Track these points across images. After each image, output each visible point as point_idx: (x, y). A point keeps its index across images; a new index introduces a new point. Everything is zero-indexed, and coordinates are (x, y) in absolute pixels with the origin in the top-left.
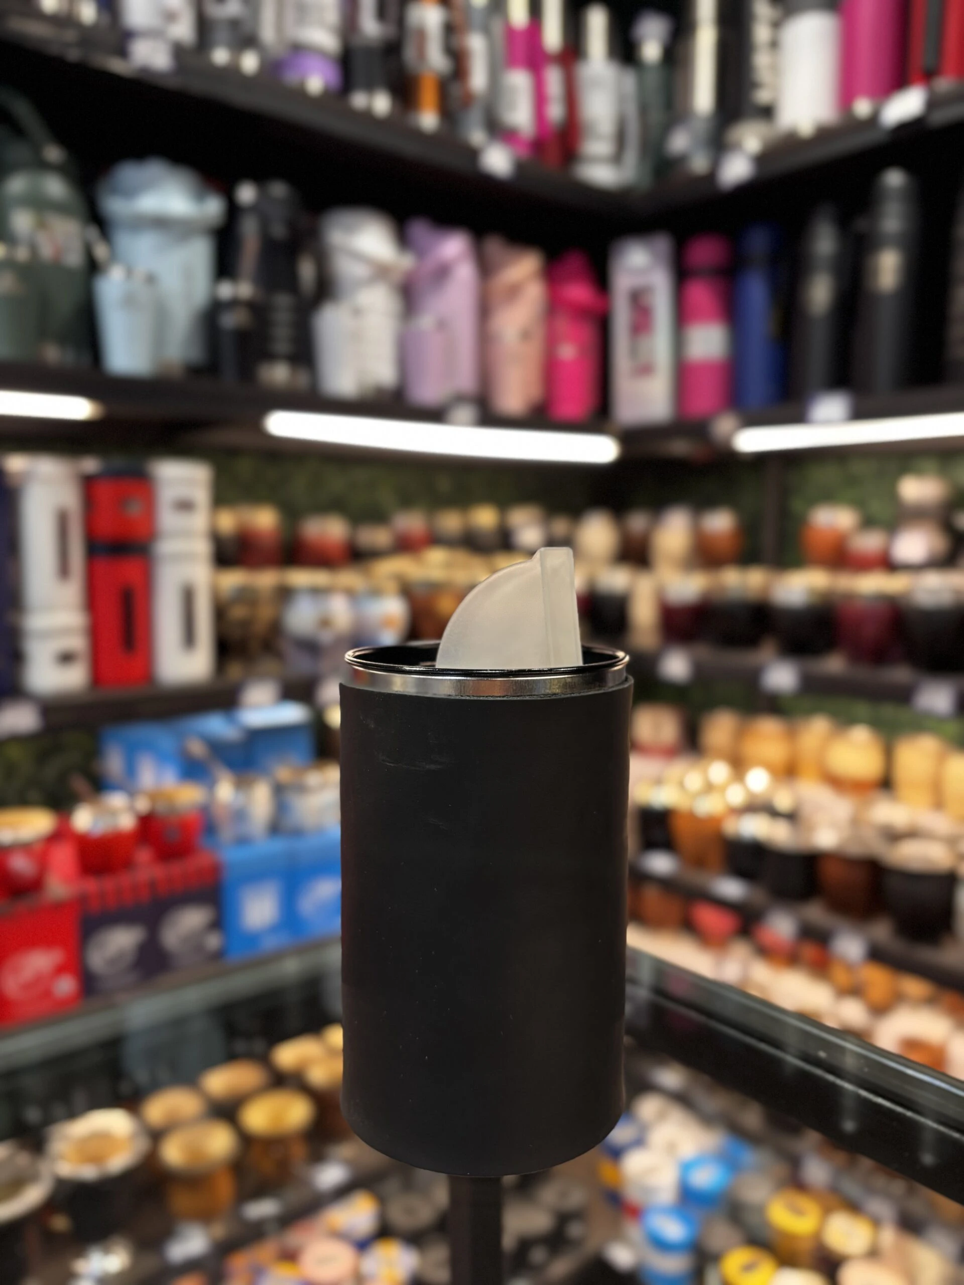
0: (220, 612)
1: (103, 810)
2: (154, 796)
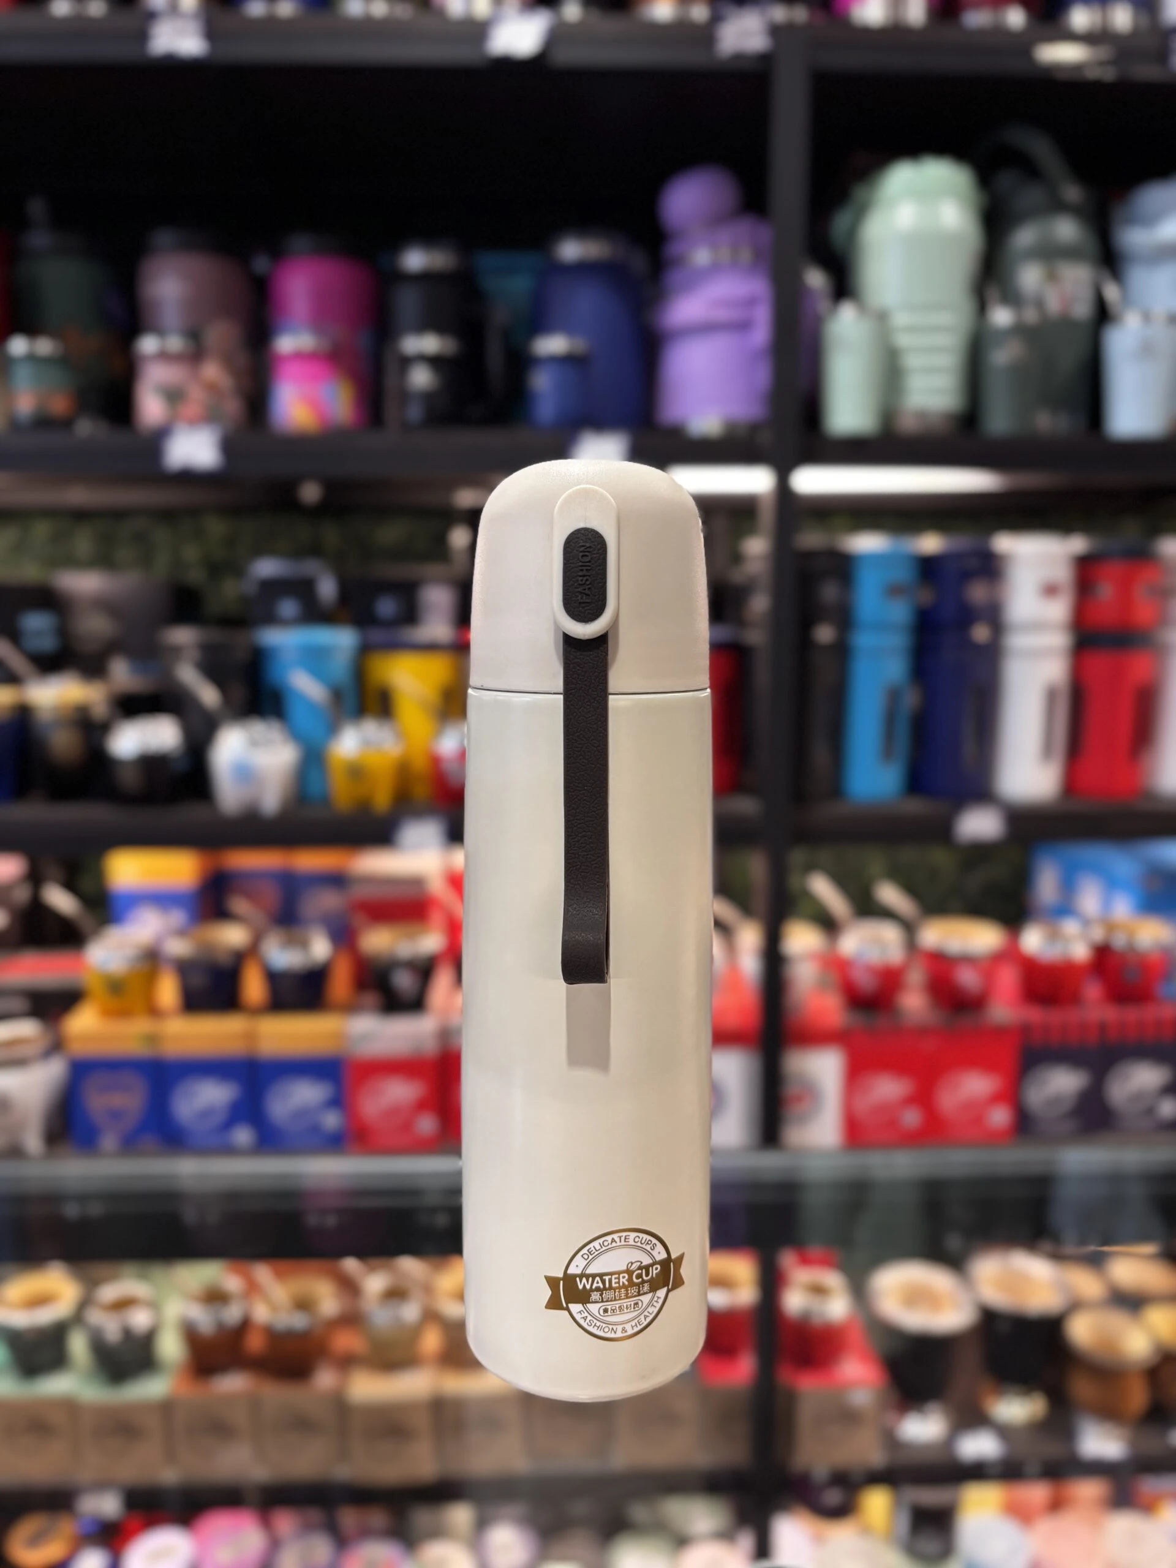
1: (1054, 935)
2: (1110, 927)
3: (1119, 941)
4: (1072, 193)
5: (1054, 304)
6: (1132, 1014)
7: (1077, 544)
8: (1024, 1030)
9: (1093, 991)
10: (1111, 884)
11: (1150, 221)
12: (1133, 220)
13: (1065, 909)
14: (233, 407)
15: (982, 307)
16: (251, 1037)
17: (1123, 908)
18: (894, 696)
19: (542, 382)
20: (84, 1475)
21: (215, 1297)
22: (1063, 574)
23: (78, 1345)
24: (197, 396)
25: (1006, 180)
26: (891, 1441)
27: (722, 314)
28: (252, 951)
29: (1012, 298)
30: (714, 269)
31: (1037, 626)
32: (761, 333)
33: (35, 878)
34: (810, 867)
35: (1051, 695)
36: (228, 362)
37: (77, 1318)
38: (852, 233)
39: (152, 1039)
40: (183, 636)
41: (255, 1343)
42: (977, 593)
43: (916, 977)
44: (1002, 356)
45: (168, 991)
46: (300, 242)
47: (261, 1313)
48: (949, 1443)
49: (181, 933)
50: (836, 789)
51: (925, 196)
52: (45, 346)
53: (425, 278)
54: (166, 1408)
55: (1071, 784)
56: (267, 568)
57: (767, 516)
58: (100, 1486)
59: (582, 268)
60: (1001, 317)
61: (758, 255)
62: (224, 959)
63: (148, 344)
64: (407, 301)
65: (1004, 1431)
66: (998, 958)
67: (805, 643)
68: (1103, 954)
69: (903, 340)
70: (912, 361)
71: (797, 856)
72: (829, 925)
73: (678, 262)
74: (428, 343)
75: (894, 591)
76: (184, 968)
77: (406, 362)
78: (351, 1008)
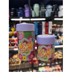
0: (52, 30)
4: (43, 5)
5: (43, 11)
7: (45, 22)
12: (47, 7)
19: (18, 15)
29: (41, 10)
30: (27, 9)
44: (41, 13)
48: (41, 65)
53: (13, 10)
60: (40, 11)
70: (36, 13)
74: (12, 13)
78: (11, 46)
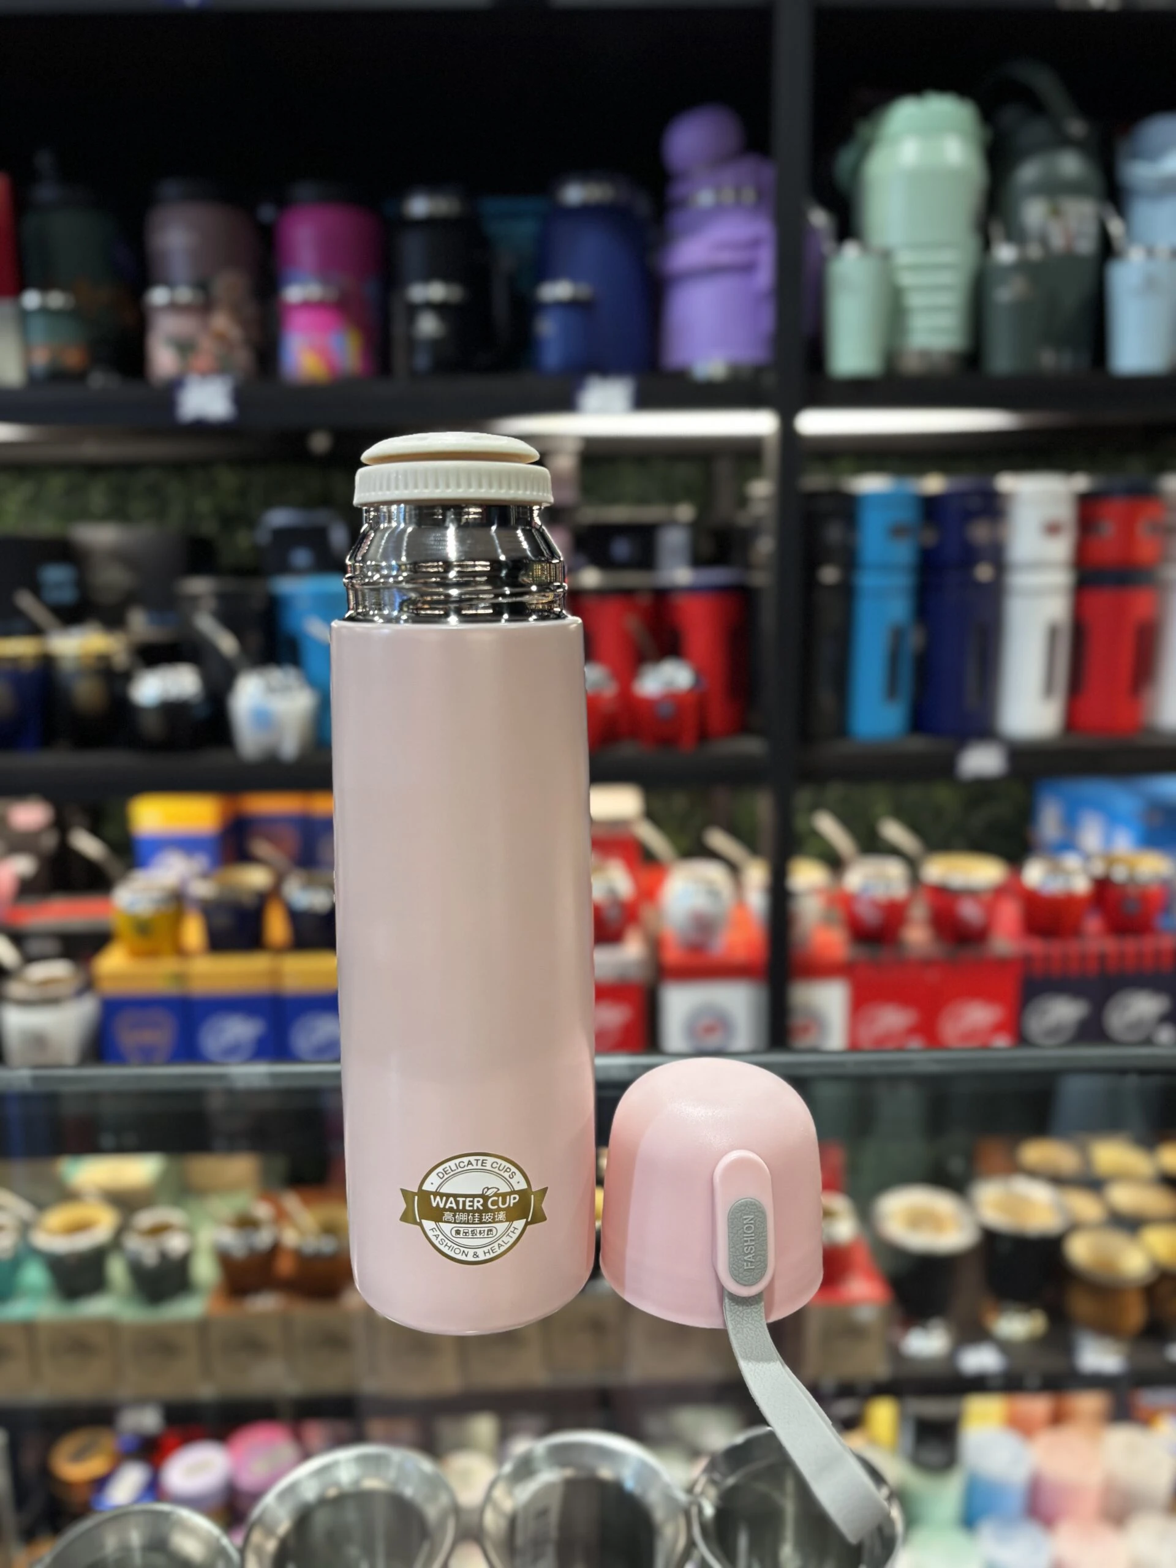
1: (1056, 869)
2: (1110, 860)
3: (1120, 874)
4: (1077, 127)
5: (1058, 242)
6: (1131, 945)
7: (1080, 482)
8: (1026, 961)
9: (1093, 924)
10: (1112, 820)
11: (1154, 155)
12: (1136, 155)
13: (1068, 844)
14: (243, 357)
15: (986, 244)
16: (275, 974)
17: (1124, 843)
18: (898, 636)
19: (547, 328)
20: (124, 1391)
21: (246, 1223)
22: (1065, 512)
23: (117, 1270)
24: (207, 346)
25: (1010, 115)
26: (896, 1354)
27: (725, 257)
28: (274, 893)
29: (1016, 235)
30: (719, 210)
31: (1038, 565)
32: (764, 277)
33: (61, 825)
34: (816, 806)
35: (1053, 633)
36: (236, 311)
37: (115, 1244)
38: (856, 171)
39: (180, 977)
40: (200, 586)
41: (285, 1266)
42: (980, 532)
43: (919, 912)
45: (193, 932)
46: (304, 190)
47: (290, 1238)
48: (952, 1356)
49: (205, 876)
50: (841, 728)
51: (929, 132)
52: (57, 300)
53: (429, 223)
54: (203, 1327)
55: (1072, 720)
56: (280, 518)
57: (771, 458)
58: (141, 1402)
59: (586, 211)
60: (1005, 253)
61: (760, 194)
62: (248, 901)
63: (159, 296)
64: (413, 249)
65: (1005, 1346)
66: (999, 892)
67: (811, 583)
68: (1103, 887)
69: (906, 279)
70: (915, 300)
71: (803, 796)
72: (835, 863)
73: (682, 203)
74: (436, 291)
75: (897, 531)
76: (209, 910)
77: (413, 310)
